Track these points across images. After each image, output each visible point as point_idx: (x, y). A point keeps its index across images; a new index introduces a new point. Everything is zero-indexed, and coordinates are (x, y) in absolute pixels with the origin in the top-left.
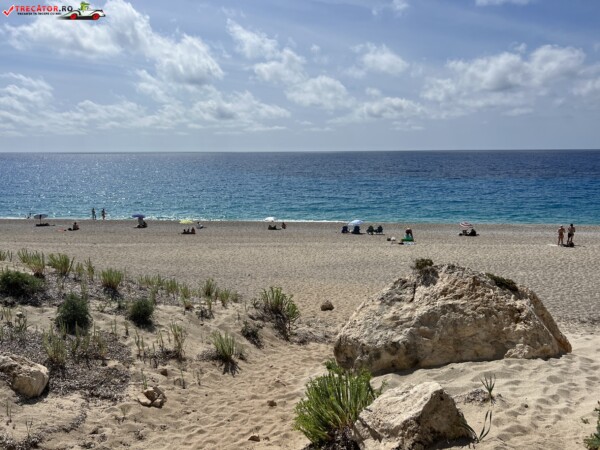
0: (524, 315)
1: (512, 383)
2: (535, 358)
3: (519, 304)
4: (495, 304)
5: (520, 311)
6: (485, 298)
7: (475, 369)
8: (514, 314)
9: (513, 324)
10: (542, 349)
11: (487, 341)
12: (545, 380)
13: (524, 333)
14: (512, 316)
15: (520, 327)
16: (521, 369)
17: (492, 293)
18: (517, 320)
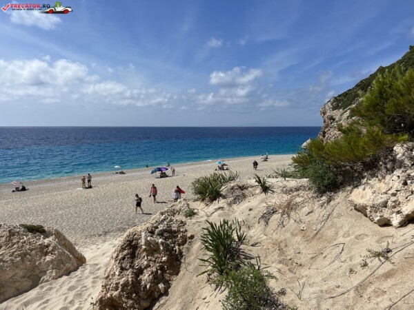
0: (50, 248)
1: (44, 303)
2: (60, 277)
3: (46, 241)
4: (28, 247)
5: (47, 246)
6: (20, 244)
7: (17, 303)
8: (44, 250)
9: (43, 258)
10: (65, 268)
11: (24, 277)
12: (66, 291)
13: (52, 261)
14: (42, 252)
15: (48, 258)
16: (50, 289)
17: (25, 239)
18: (46, 254)
